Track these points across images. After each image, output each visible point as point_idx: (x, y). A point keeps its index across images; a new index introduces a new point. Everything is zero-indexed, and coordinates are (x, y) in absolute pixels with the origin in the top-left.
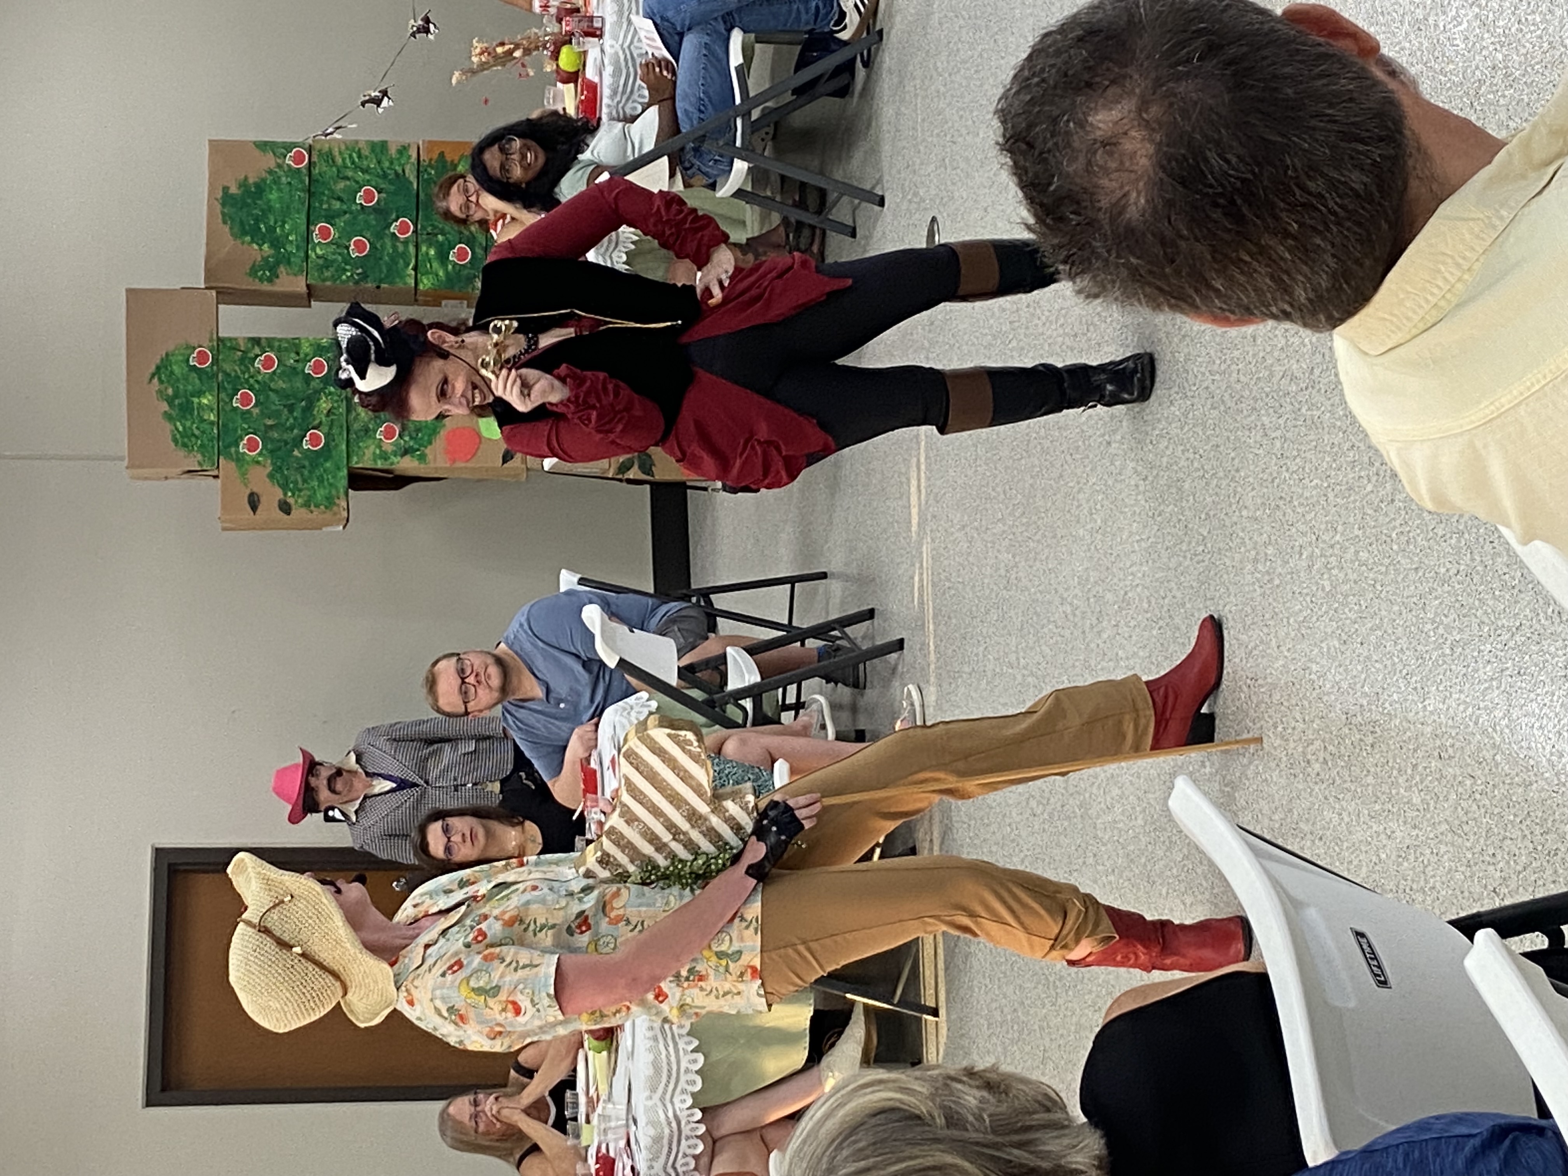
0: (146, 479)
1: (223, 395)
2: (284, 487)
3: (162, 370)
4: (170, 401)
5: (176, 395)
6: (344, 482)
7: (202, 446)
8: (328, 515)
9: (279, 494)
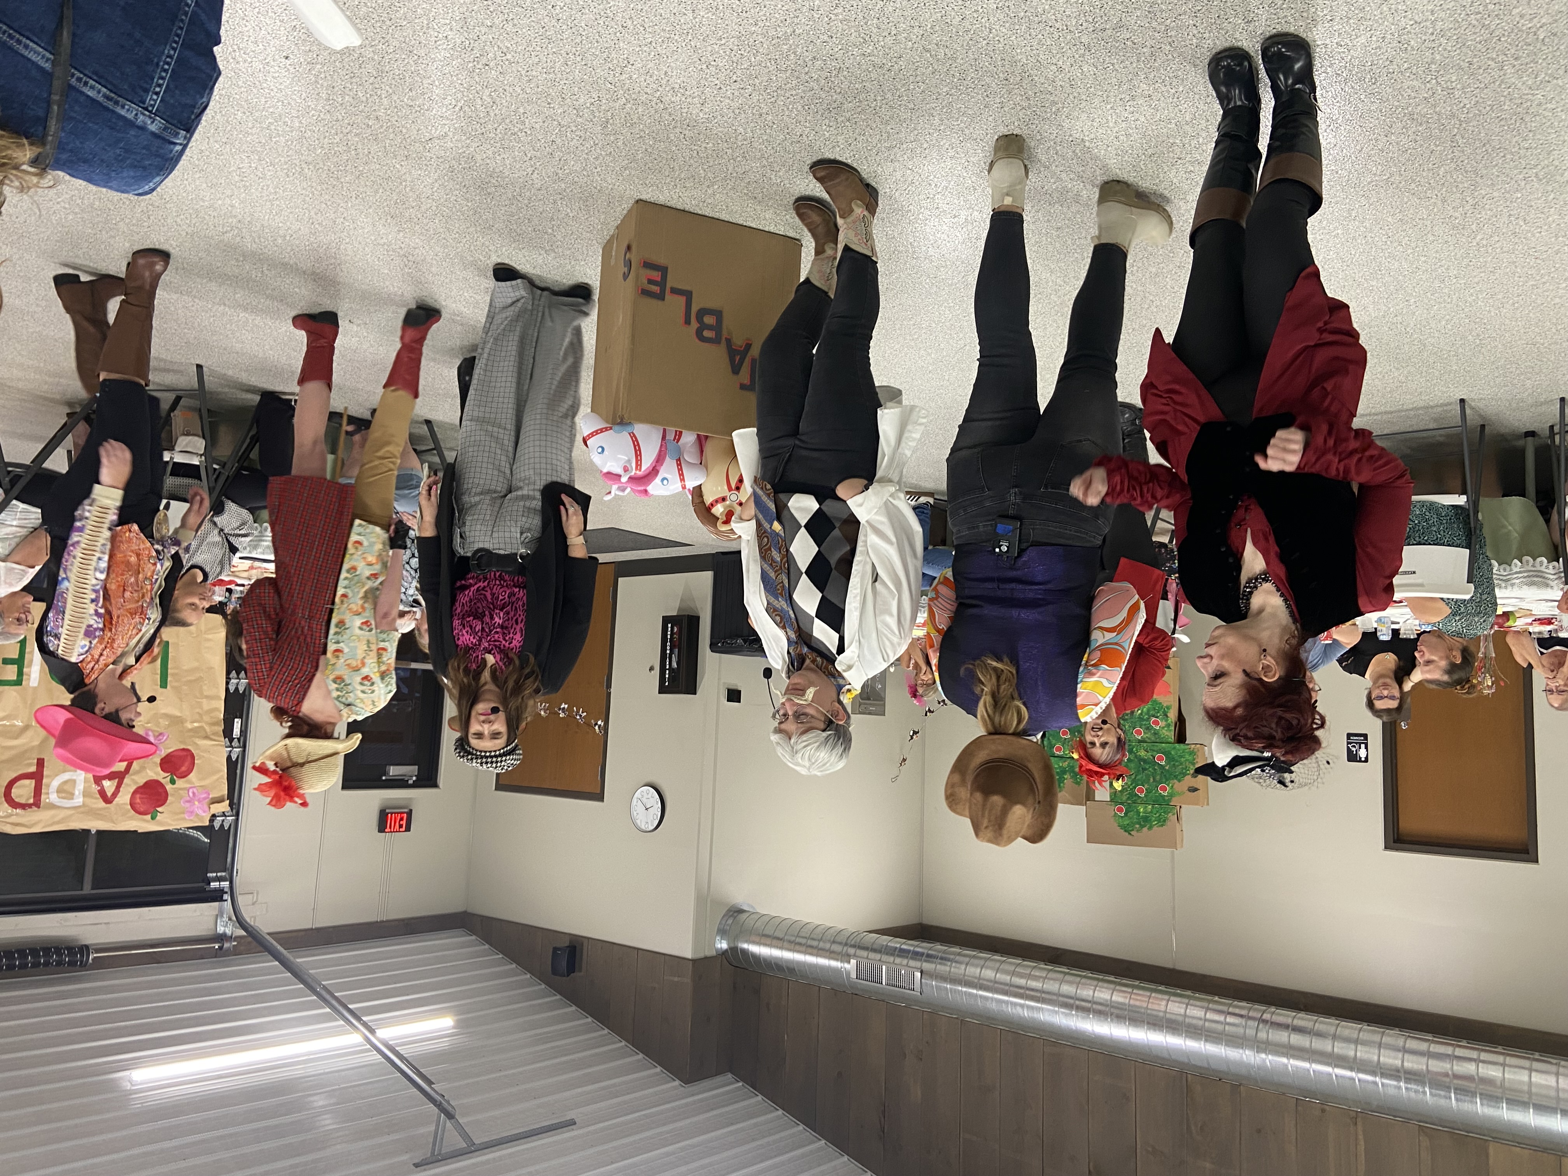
0: (1182, 840)
1: (1139, 801)
2: (1185, 775)
3: (1127, 829)
4: (1142, 827)
5: (1139, 824)
6: (1182, 746)
7: (1164, 812)
8: (1199, 754)
9: (1188, 778)
